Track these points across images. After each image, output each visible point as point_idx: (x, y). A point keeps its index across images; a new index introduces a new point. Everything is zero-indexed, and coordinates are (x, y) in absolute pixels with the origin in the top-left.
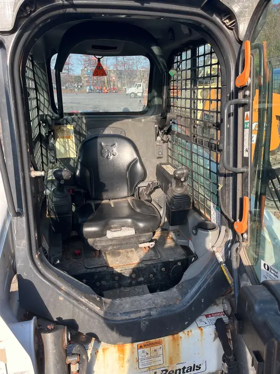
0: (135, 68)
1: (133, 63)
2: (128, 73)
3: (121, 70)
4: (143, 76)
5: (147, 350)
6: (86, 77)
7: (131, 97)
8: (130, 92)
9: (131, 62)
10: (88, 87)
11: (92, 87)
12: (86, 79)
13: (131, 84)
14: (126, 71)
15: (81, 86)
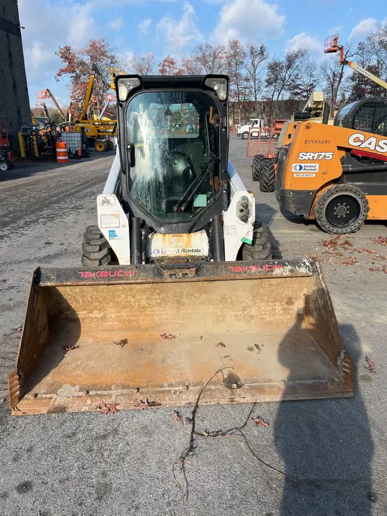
0: (253, 99)
1: (251, 91)
2: (244, 107)
3: (234, 102)
4: (264, 110)
5: (175, 238)
6: (187, 113)
7: (243, 138)
8: (242, 132)
9: (247, 90)
10: (189, 126)
11: (194, 126)
12: (188, 116)
13: (246, 120)
14: (239, 103)
15: (180, 125)
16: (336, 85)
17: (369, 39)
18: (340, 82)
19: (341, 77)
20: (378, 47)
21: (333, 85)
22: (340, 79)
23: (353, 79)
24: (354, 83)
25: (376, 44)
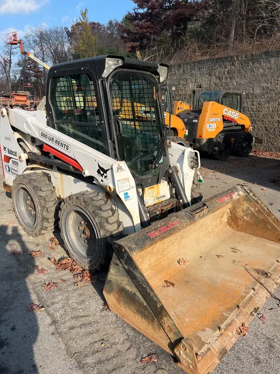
5: (151, 190)
16: (8, 68)
17: (26, 37)
18: (10, 66)
19: (10, 63)
20: (33, 44)
21: (5, 69)
22: (10, 65)
23: (19, 65)
24: (21, 68)
25: (32, 42)
